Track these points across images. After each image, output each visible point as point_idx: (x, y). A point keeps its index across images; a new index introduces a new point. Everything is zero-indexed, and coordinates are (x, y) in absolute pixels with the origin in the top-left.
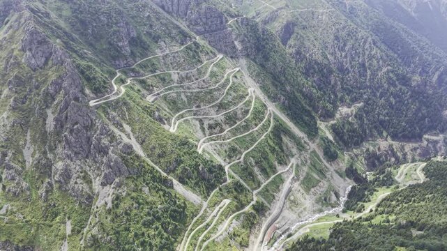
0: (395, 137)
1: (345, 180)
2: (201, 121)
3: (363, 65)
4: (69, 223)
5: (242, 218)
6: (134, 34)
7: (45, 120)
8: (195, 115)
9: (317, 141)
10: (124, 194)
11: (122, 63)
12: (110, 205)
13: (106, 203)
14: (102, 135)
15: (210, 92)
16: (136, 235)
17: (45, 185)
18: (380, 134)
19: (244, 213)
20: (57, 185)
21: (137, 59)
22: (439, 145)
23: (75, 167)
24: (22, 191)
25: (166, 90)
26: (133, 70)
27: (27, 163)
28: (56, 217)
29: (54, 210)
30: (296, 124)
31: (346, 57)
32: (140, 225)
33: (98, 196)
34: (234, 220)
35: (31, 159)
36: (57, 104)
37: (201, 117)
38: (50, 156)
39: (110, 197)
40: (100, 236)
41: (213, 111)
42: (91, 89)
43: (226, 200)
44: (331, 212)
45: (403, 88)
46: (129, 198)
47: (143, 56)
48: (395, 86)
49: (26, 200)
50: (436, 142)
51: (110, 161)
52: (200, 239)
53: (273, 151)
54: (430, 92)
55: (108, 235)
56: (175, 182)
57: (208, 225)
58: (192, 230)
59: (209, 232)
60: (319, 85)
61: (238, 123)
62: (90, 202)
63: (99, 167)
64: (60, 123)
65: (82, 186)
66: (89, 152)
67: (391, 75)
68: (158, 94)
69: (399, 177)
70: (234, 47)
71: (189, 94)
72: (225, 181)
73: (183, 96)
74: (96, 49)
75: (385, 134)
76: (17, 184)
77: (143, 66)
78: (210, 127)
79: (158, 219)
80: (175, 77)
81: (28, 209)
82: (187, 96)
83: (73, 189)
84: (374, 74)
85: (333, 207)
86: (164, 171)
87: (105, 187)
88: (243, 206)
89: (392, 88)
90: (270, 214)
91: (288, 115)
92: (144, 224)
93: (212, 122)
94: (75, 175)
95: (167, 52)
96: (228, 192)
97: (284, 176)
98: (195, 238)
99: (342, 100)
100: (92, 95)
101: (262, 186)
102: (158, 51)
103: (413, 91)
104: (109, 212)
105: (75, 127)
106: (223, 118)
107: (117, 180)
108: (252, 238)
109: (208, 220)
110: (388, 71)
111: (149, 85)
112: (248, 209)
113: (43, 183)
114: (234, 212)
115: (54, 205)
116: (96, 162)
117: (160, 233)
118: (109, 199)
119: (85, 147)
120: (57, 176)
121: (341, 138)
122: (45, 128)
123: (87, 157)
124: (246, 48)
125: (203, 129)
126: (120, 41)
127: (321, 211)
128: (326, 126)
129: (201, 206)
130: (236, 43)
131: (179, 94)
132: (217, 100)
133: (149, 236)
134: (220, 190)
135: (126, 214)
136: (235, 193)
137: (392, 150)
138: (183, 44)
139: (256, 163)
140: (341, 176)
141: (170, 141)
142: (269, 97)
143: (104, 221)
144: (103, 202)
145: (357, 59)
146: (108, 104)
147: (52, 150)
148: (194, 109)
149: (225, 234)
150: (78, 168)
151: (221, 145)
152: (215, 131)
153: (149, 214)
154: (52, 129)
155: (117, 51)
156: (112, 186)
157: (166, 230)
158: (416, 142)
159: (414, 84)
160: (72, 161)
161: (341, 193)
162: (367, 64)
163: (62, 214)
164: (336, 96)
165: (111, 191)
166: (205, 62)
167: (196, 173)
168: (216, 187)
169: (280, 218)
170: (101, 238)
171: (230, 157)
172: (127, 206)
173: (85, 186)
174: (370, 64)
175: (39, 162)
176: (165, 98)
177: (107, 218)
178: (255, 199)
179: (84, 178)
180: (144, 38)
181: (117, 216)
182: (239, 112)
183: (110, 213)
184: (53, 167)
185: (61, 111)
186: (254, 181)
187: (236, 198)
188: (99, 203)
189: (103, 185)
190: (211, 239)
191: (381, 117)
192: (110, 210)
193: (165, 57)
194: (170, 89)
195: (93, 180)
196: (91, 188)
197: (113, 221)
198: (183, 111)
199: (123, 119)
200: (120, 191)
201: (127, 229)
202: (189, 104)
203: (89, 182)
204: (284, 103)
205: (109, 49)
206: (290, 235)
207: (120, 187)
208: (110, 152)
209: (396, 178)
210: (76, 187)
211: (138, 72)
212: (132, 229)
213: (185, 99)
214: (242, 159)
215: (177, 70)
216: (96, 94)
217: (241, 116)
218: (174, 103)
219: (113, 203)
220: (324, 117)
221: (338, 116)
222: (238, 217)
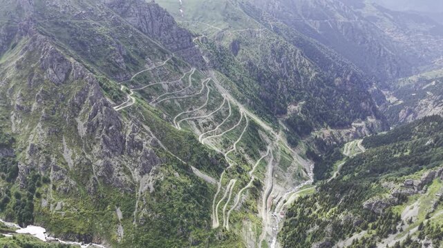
0: (332, 126)
1: (307, 161)
2: (195, 121)
3: (297, 72)
4: (118, 209)
5: (248, 192)
6: (124, 53)
7: (76, 127)
8: (189, 116)
9: (281, 132)
10: (162, 179)
11: (122, 77)
12: (152, 189)
13: (149, 188)
14: (134, 132)
15: (197, 97)
16: (180, 210)
17: (91, 181)
18: (322, 125)
19: (248, 188)
20: (102, 180)
21: (132, 73)
22: (363, 130)
23: (114, 162)
24: (72, 188)
25: (162, 98)
26: (132, 83)
27: (69, 165)
28: (106, 206)
29: (104, 200)
30: (263, 120)
31: (283, 66)
32: (180, 202)
33: (139, 184)
34: (243, 195)
35: (72, 161)
36: (84, 113)
37: (195, 118)
38: (88, 156)
39: (151, 183)
40: (150, 215)
41: (203, 112)
42: (111, 98)
43: (232, 180)
44: (305, 183)
45: (330, 88)
46: (167, 181)
47: (136, 71)
48: (324, 87)
49: (76, 196)
50: (361, 127)
51: (146, 153)
52: (224, 209)
53: (254, 140)
54: (350, 89)
55: (157, 213)
56: (193, 168)
57: (226, 199)
58: (216, 204)
59: (229, 204)
60: (270, 90)
61: (224, 121)
62: (134, 190)
63: (134, 161)
64: (92, 128)
65: (124, 177)
66: (124, 149)
67: (319, 78)
68: (156, 101)
69: (346, 152)
70: (203, 61)
71: (181, 100)
72: (228, 165)
73: (176, 102)
74: (98, 66)
75: (325, 124)
76: (66, 182)
77: (138, 79)
78: (204, 125)
79: (193, 195)
80: (166, 87)
81: (80, 203)
82: (179, 102)
83: (117, 181)
84: (306, 79)
85: (306, 180)
86: (184, 160)
87: (144, 176)
88: (246, 183)
89: (322, 89)
90: (265, 189)
91: (255, 113)
92: (184, 200)
93: (204, 121)
94: (116, 169)
95: (154, 66)
96: (233, 173)
97: (267, 159)
98: (220, 209)
99: (289, 100)
100: (112, 103)
101: (254, 168)
102: (147, 66)
103: (338, 90)
104: (153, 194)
105: (110, 128)
106: (212, 117)
107: (154, 168)
108: (259, 206)
109: (225, 195)
110: (316, 76)
111: (148, 95)
112: (249, 185)
113: (88, 179)
114: (241, 188)
115: (103, 196)
116: (131, 157)
117: (197, 205)
118: (151, 184)
119: (120, 144)
120: (99, 172)
121: (296, 130)
122: (78, 134)
123: (122, 153)
124: (212, 62)
125: (199, 128)
126: (117, 58)
127: (298, 184)
128: (283, 121)
129: (217, 185)
130: (204, 57)
131: (172, 100)
132: (204, 103)
133: (189, 209)
134: (227, 172)
135: (168, 194)
136: (238, 174)
137: (333, 136)
138: (163, 60)
139: (245, 151)
140: (303, 158)
141: (182, 137)
142: (238, 100)
143: (150, 202)
144: (146, 187)
145: (291, 67)
146: (128, 110)
147: (89, 151)
148: (188, 111)
149: (240, 205)
150: (117, 163)
151: (216, 139)
152: (209, 128)
153: (184, 192)
154: (84, 134)
155: (116, 67)
156: (151, 173)
157: (201, 203)
158: (348, 128)
159: (337, 84)
160: (110, 158)
161: (308, 170)
162: (300, 72)
163: (111, 203)
164: (284, 97)
165: (151, 178)
166: (185, 74)
167: (206, 161)
168: (223, 170)
169: (273, 190)
170: (151, 216)
171: (225, 147)
172: (167, 187)
173: (127, 177)
174: (302, 72)
175: (81, 162)
176: (162, 104)
177: (152, 200)
178: (253, 178)
179: (124, 171)
180: (132, 55)
181: (160, 197)
182: (223, 112)
183: (154, 196)
184: (93, 166)
185: (91, 118)
186: (247, 165)
187: (240, 177)
188: (142, 189)
189: (142, 174)
190: (232, 209)
191: (321, 111)
192: (153, 193)
193: (154, 70)
194: (164, 97)
195: (132, 172)
196: (131, 178)
197: (158, 201)
198: (179, 115)
199: (141, 121)
200: (158, 177)
201: (171, 206)
202: (183, 108)
203: (129, 174)
204: (250, 104)
205: (109, 66)
206: (285, 202)
207: (157, 173)
208: (144, 146)
209: (344, 153)
210: (120, 179)
211: (137, 84)
212: (174, 205)
213: (179, 104)
214: (235, 148)
215: (165, 81)
216: (115, 102)
217: (225, 115)
218: (171, 108)
219: (154, 187)
220: (280, 114)
221: (289, 113)
222: (244, 192)
